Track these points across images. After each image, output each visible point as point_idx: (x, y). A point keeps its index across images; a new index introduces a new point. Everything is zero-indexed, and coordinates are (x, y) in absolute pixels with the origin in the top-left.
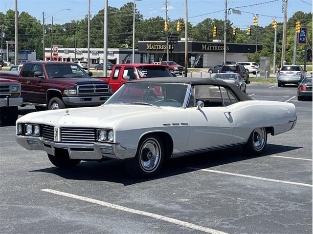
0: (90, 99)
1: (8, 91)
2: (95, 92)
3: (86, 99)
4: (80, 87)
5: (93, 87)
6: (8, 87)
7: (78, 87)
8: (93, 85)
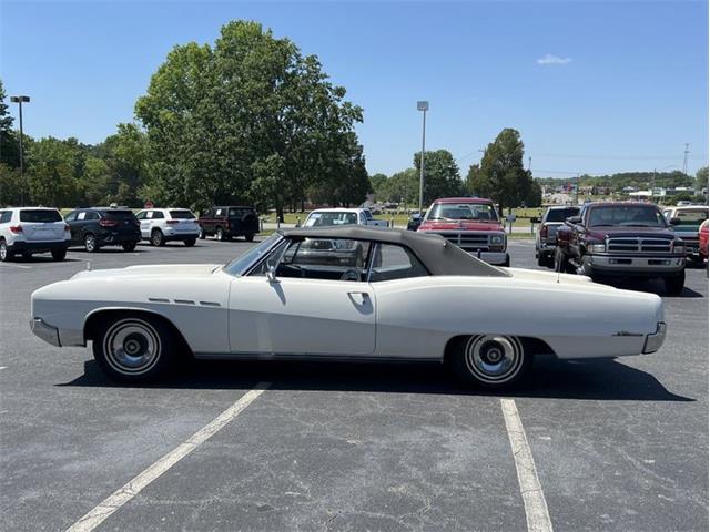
0: (630, 262)
1: (486, 242)
2: (640, 250)
3: (620, 262)
4: (611, 242)
5: (636, 242)
6: (485, 236)
7: (607, 241)
8: (638, 238)
